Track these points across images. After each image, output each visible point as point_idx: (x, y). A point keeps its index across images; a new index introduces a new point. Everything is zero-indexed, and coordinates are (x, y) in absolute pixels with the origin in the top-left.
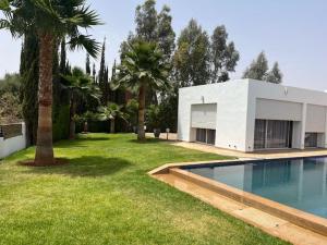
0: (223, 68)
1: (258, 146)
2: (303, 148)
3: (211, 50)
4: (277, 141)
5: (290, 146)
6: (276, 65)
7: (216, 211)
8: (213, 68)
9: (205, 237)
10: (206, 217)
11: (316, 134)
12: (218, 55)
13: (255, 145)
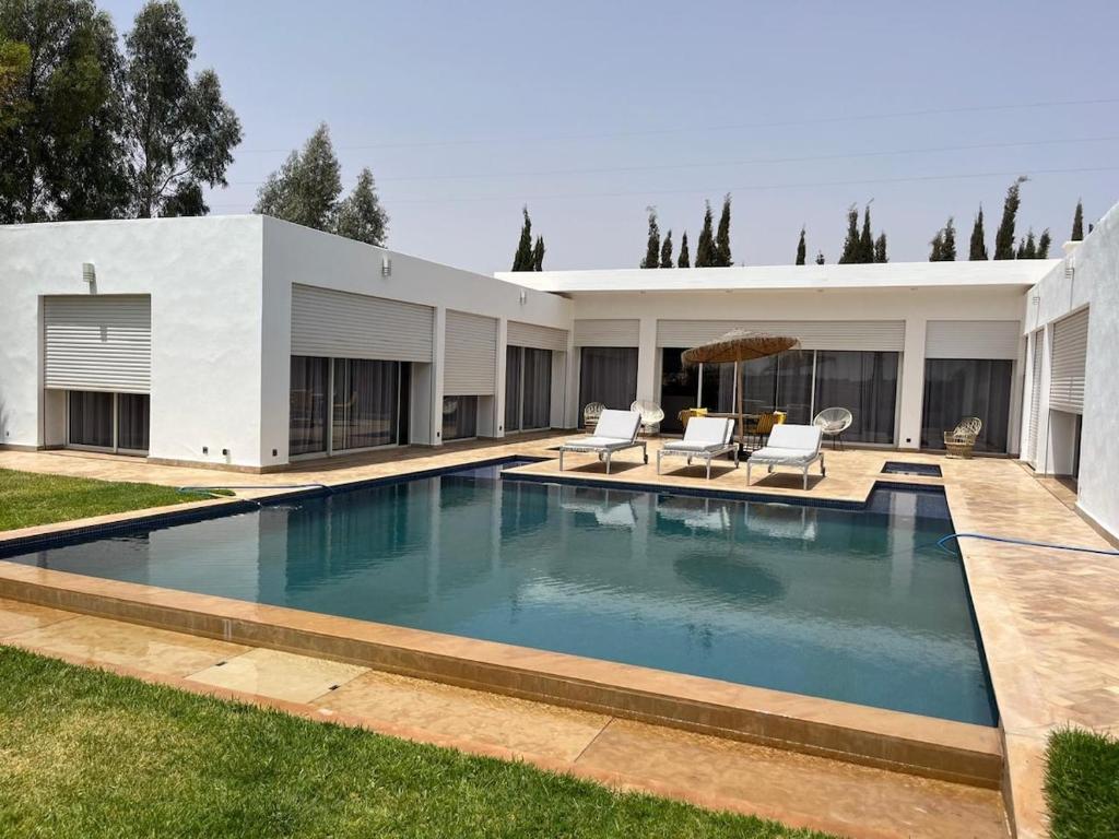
0: (181, 166)
1: (306, 446)
2: (438, 441)
3: (129, 89)
4: (365, 425)
5: (404, 439)
6: (366, 181)
7: (124, 691)
8: (138, 159)
9: (67, 794)
10: (78, 722)
11: (472, 400)
12: (156, 112)
13: (294, 443)
